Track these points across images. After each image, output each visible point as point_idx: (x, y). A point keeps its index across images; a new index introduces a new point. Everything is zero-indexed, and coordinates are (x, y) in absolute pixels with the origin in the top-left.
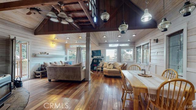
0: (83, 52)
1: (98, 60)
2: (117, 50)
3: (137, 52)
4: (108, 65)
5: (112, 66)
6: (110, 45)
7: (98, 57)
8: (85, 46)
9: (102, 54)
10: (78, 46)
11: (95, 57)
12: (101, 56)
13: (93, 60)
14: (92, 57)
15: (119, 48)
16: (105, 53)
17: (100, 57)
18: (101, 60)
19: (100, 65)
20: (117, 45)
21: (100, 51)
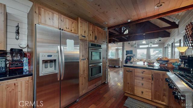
0: (120, 52)
1: (130, 57)
2: (146, 49)
6: (141, 47)
7: (131, 55)
8: (121, 48)
9: (133, 53)
10: (116, 48)
11: (128, 55)
13: (127, 57)
14: (126, 55)
15: (148, 48)
16: (136, 52)
17: (132, 55)
18: (133, 57)
19: (132, 60)
20: (147, 46)
21: (132, 51)
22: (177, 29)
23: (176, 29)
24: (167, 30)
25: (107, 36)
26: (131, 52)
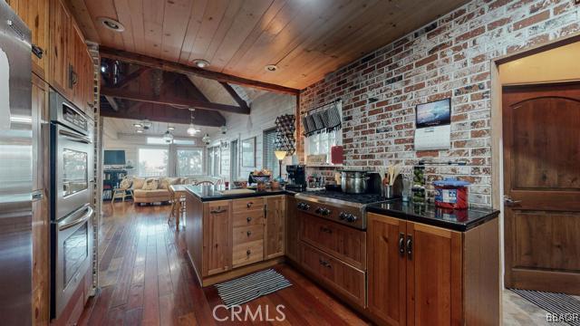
1: (114, 173)
2: (167, 151)
3: (209, 156)
4: (145, 184)
5: (154, 185)
6: (150, 140)
7: (117, 166)
9: (127, 161)
12: (124, 163)
13: (107, 172)
15: (173, 149)
16: (136, 157)
17: (122, 166)
18: (125, 173)
19: (124, 184)
21: (123, 152)
22: (247, 116)
23: (245, 116)
24: (222, 112)
25: (96, 82)
26: (120, 155)
